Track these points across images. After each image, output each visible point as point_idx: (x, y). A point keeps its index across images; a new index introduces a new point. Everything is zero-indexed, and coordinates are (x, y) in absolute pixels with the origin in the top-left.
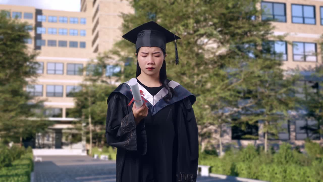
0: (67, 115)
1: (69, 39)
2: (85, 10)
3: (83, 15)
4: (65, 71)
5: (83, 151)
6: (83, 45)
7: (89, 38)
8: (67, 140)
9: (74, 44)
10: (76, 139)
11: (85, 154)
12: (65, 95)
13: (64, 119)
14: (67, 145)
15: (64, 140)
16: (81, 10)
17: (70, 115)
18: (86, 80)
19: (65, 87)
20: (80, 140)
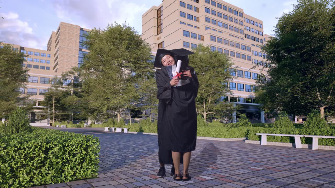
0: (39, 105)
1: (40, 64)
2: (50, 50)
3: (49, 52)
4: (39, 81)
5: (48, 124)
6: (48, 68)
7: (52, 65)
8: (38, 118)
9: (43, 68)
10: (43, 117)
11: (49, 125)
12: (38, 94)
13: (37, 106)
14: (38, 121)
15: (36, 118)
16: (48, 50)
17: (41, 105)
18: (52, 86)
19: (38, 90)
20: (46, 118)
